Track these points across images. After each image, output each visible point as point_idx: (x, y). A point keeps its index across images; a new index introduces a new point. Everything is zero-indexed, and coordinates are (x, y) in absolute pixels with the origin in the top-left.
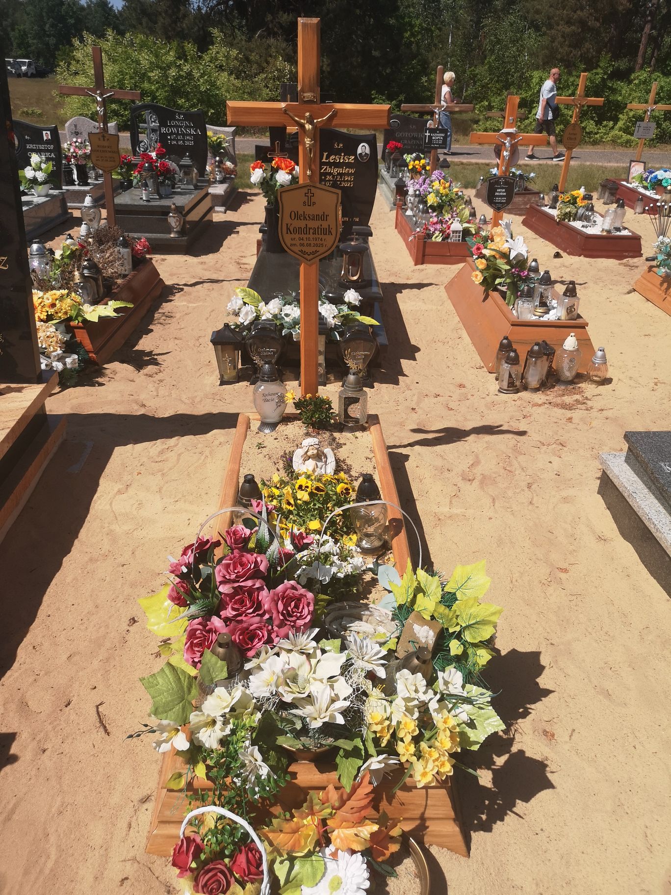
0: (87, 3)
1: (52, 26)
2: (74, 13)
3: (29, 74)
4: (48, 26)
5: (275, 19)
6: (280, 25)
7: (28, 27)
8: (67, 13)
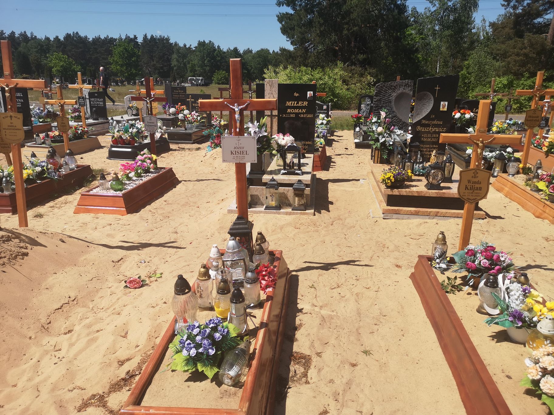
0: (227, 50)
1: (208, 62)
2: (220, 55)
3: (201, 85)
4: (206, 62)
5: (356, 57)
6: (358, 60)
7: (196, 62)
8: (217, 55)
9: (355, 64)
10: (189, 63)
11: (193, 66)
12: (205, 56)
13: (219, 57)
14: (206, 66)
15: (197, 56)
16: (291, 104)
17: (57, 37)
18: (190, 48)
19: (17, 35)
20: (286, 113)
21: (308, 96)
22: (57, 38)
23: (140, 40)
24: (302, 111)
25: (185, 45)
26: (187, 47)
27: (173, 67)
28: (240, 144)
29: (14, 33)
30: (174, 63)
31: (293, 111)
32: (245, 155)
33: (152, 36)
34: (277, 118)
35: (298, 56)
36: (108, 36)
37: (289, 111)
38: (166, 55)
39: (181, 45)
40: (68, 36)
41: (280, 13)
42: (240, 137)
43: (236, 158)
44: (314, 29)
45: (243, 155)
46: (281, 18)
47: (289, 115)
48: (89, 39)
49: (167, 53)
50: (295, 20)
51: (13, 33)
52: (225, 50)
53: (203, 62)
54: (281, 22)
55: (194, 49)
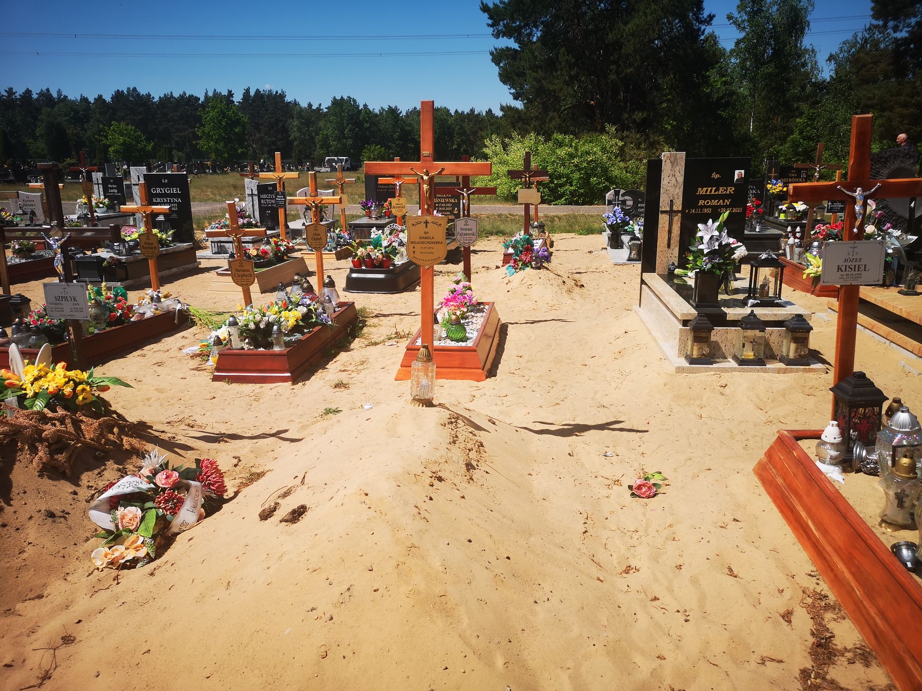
0: (380, 111)
1: (350, 130)
2: (369, 119)
3: (345, 169)
4: (347, 131)
5: (630, 117)
6: (634, 121)
7: (330, 132)
8: (364, 118)
9: (628, 128)
10: (317, 134)
11: (326, 138)
12: (345, 121)
13: (367, 122)
14: (347, 138)
15: (330, 122)
16: (706, 192)
17: (100, 97)
18: (319, 109)
19: (35, 96)
20: (696, 207)
21: (736, 177)
22: (100, 99)
23: (238, 98)
24: (724, 203)
25: (310, 105)
26: (314, 107)
27: (292, 142)
28: (854, 255)
29: (31, 91)
30: (294, 134)
31: (708, 203)
32: (863, 272)
33: (258, 91)
34: (680, 215)
35: (532, 119)
36: (185, 93)
37: (701, 202)
38: (281, 121)
39: (304, 104)
40: (118, 95)
41: (496, 49)
42: (857, 241)
43: (845, 277)
44: (559, 73)
45: (858, 273)
46: (498, 56)
47: (701, 211)
48: (153, 98)
49: (281, 118)
50: (526, 60)
51: (28, 92)
52: (377, 111)
53: (342, 132)
54: (497, 64)
55: (325, 110)
